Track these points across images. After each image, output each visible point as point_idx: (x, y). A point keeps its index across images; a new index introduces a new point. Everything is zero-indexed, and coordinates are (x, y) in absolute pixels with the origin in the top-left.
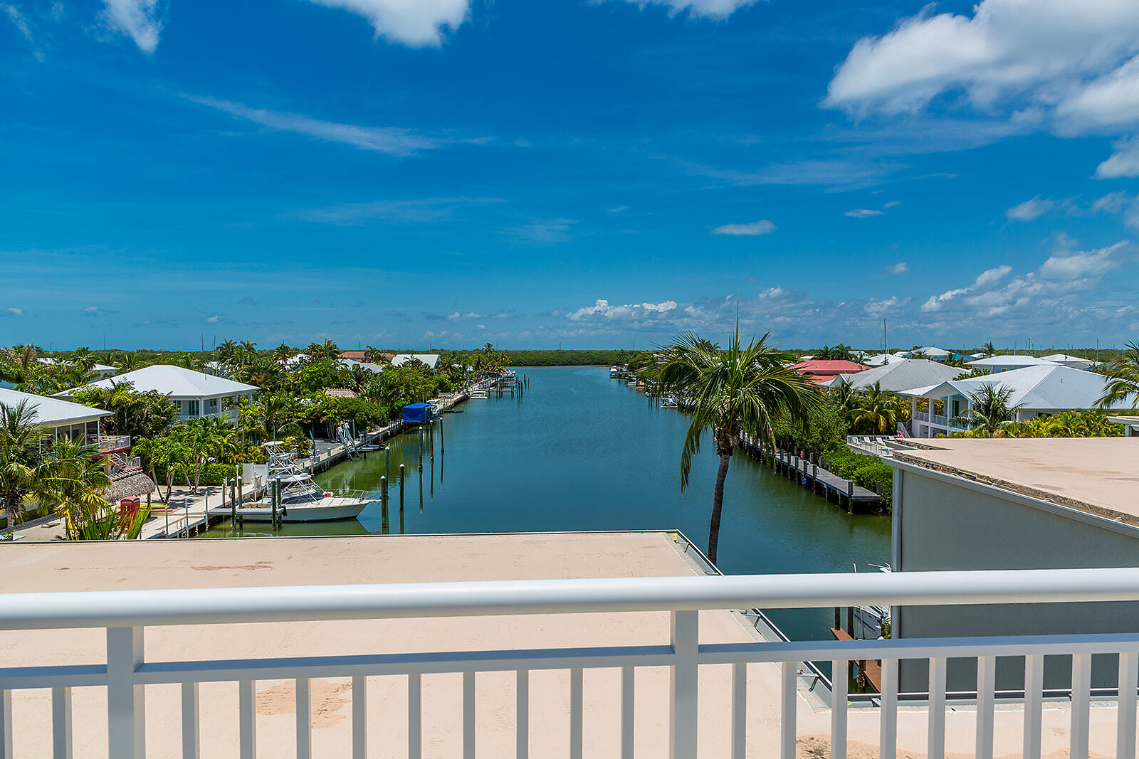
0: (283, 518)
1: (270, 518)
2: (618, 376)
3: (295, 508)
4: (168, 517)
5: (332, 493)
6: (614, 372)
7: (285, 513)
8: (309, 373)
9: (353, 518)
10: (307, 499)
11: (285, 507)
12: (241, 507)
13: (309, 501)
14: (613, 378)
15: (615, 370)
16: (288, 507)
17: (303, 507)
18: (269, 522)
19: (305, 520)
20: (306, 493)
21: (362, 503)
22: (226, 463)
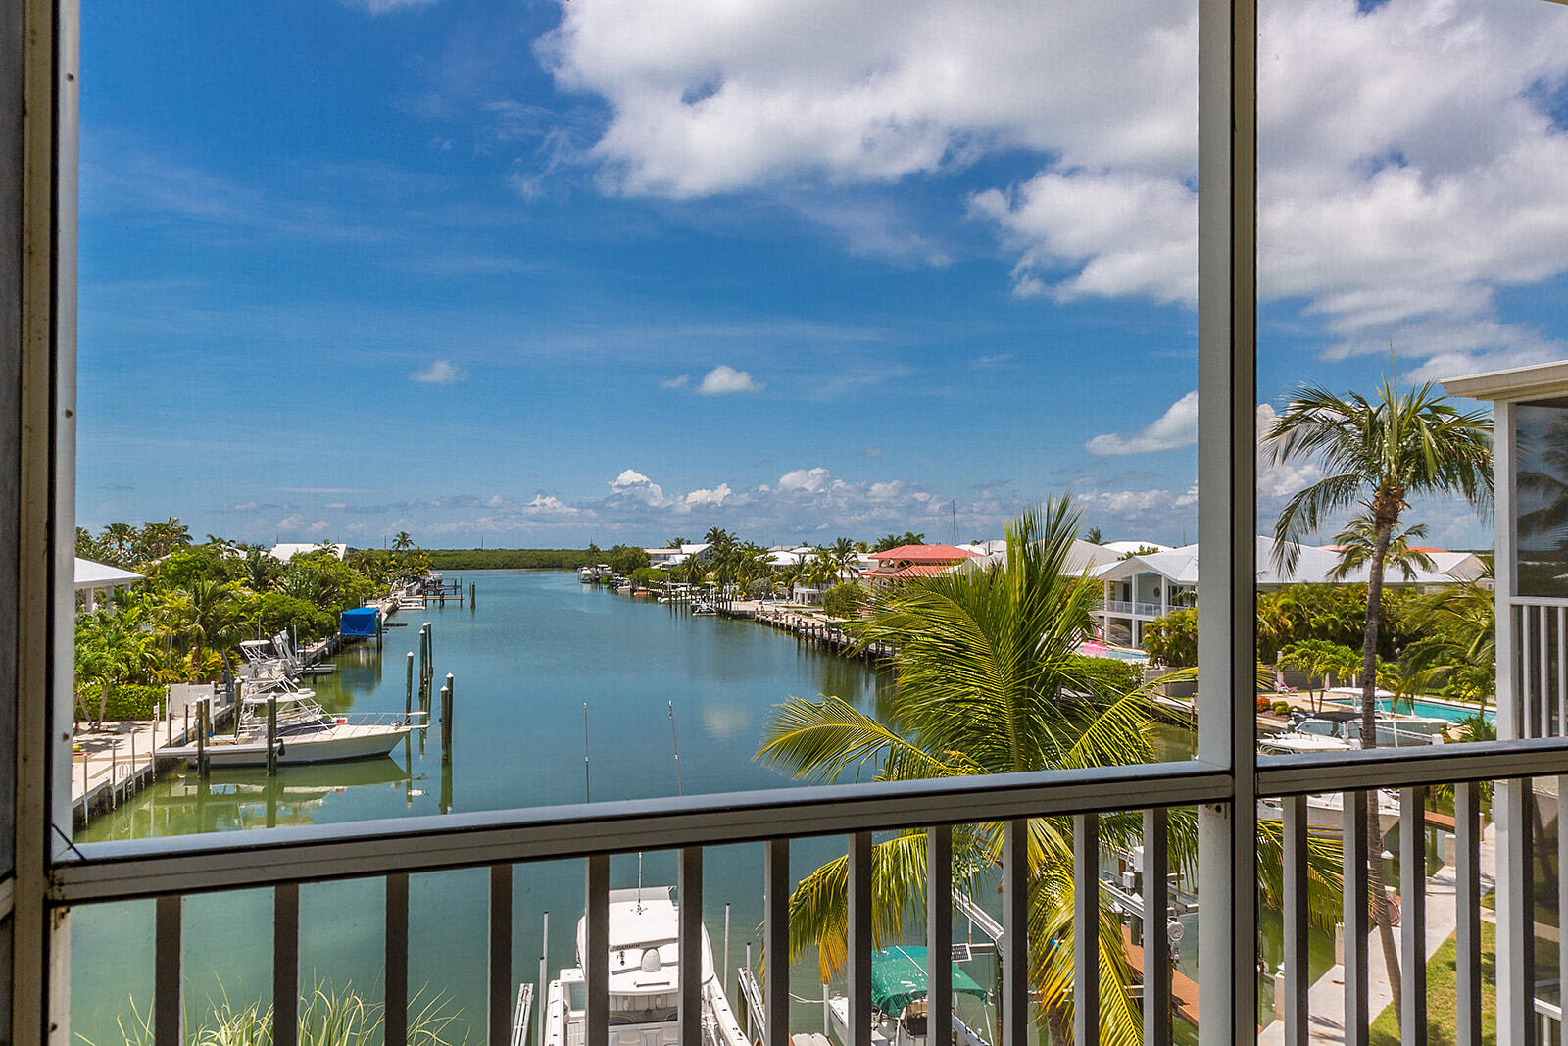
0: (280, 759)
1: (264, 759)
2: (595, 581)
3: (293, 742)
4: (88, 763)
5: (346, 719)
6: (588, 575)
7: (282, 751)
8: (177, 562)
9: (384, 756)
10: (313, 727)
11: (282, 741)
12: (208, 745)
13: (316, 730)
14: (585, 582)
15: (589, 572)
16: (288, 741)
17: (308, 740)
18: (263, 765)
19: (310, 760)
20: (310, 719)
21: (399, 731)
22: (144, 682)
